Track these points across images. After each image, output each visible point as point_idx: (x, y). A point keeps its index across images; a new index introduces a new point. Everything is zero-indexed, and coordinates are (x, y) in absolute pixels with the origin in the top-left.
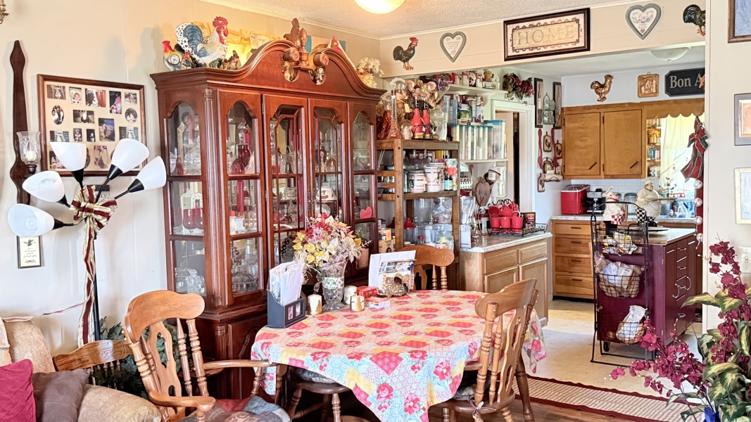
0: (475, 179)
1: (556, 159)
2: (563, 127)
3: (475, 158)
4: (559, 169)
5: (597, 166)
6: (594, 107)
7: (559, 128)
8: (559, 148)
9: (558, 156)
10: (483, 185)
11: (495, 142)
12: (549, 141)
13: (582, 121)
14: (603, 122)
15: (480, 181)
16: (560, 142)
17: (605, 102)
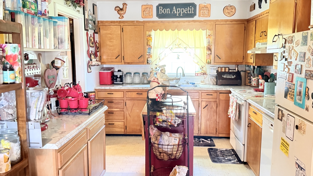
0: (43, 65)
1: (96, 52)
2: (99, 33)
3: (42, 47)
4: (98, 58)
5: (120, 57)
6: (117, 22)
7: (97, 33)
8: (98, 45)
9: (97, 50)
10: (50, 71)
11: (60, 35)
12: (92, 40)
13: (110, 30)
14: (123, 31)
15: (48, 67)
16: (98, 42)
17: (123, 20)
